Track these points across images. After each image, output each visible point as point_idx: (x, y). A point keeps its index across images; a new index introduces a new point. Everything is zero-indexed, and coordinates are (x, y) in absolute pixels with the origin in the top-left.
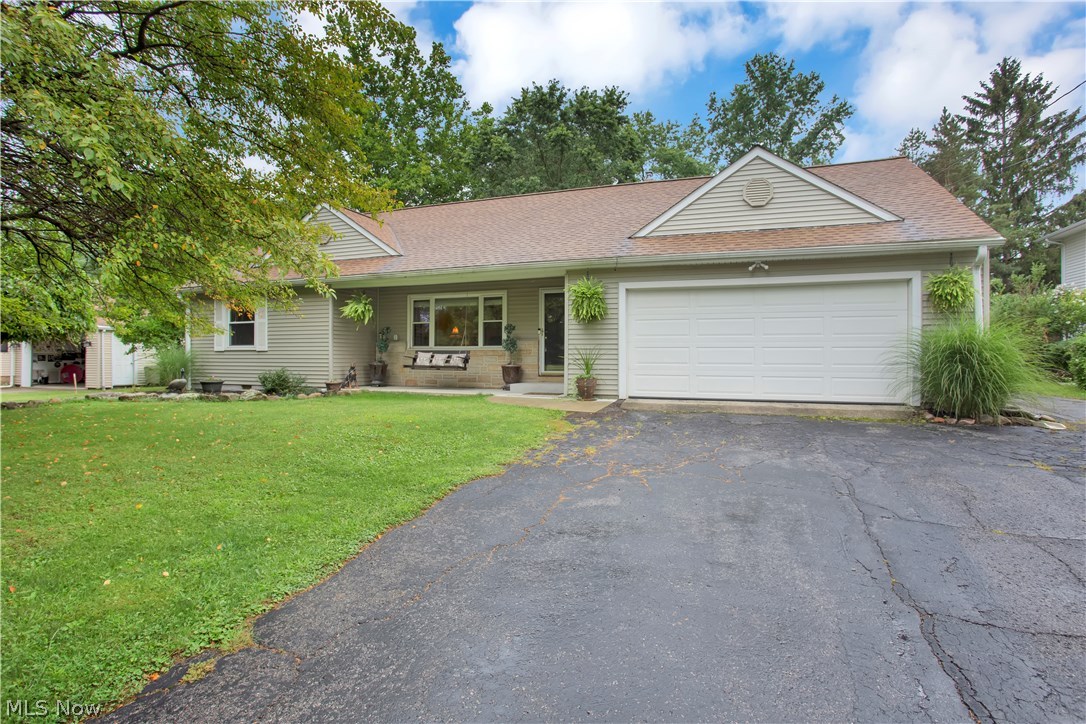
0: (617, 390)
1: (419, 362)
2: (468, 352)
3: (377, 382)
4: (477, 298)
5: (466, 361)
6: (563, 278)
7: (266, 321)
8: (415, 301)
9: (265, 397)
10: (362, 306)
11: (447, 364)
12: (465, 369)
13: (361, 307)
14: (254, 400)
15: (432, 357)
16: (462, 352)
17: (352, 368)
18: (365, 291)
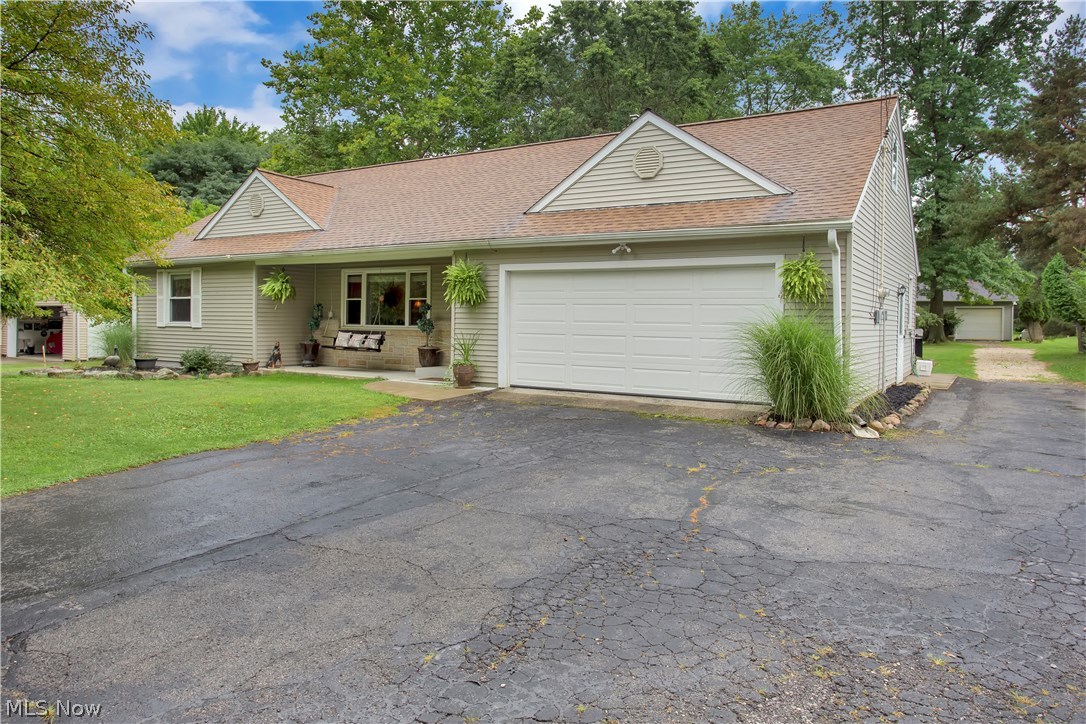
0: (496, 378)
1: (337, 343)
2: (383, 333)
3: (308, 362)
4: (404, 274)
5: (381, 342)
6: (450, 258)
7: (200, 297)
8: (349, 276)
9: (176, 376)
10: (279, 284)
11: (362, 346)
12: (379, 350)
13: (277, 286)
14: (166, 379)
15: (351, 336)
16: (377, 333)
17: (276, 348)
18: (284, 269)
